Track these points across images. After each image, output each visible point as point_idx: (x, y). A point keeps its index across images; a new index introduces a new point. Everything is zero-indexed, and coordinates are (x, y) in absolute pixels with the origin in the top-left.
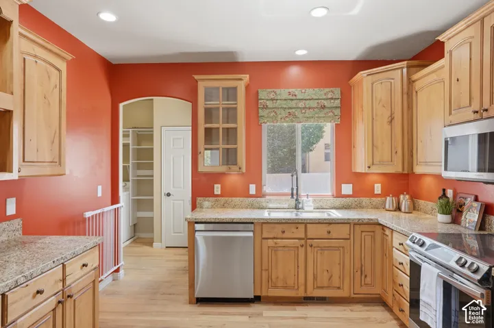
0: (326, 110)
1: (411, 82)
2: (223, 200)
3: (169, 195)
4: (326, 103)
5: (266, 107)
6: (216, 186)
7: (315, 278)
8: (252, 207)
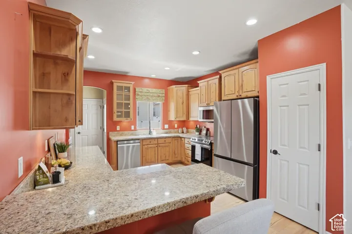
0: (160, 97)
1: (188, 92)
2: (121, 132)
3: (79, 133)
4: (160, 95)
5: (138, 95)
6: (117, 127)
7: (161, 157)
8: (132, 134)
